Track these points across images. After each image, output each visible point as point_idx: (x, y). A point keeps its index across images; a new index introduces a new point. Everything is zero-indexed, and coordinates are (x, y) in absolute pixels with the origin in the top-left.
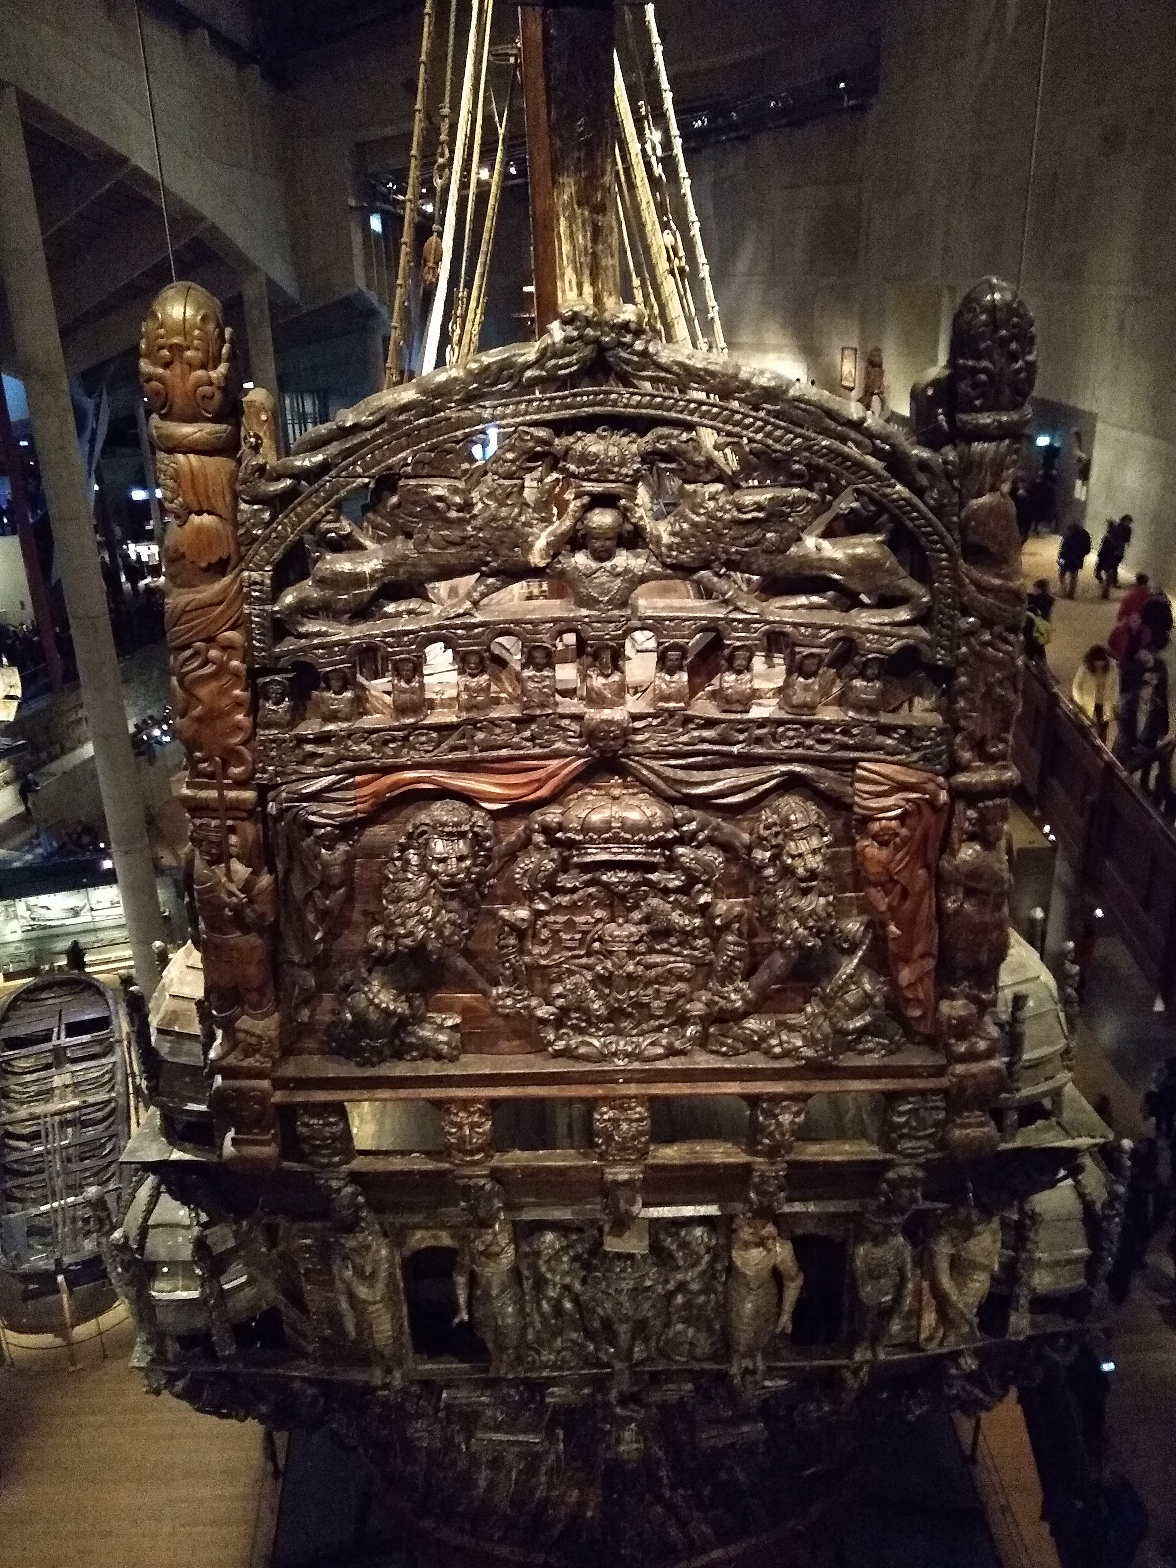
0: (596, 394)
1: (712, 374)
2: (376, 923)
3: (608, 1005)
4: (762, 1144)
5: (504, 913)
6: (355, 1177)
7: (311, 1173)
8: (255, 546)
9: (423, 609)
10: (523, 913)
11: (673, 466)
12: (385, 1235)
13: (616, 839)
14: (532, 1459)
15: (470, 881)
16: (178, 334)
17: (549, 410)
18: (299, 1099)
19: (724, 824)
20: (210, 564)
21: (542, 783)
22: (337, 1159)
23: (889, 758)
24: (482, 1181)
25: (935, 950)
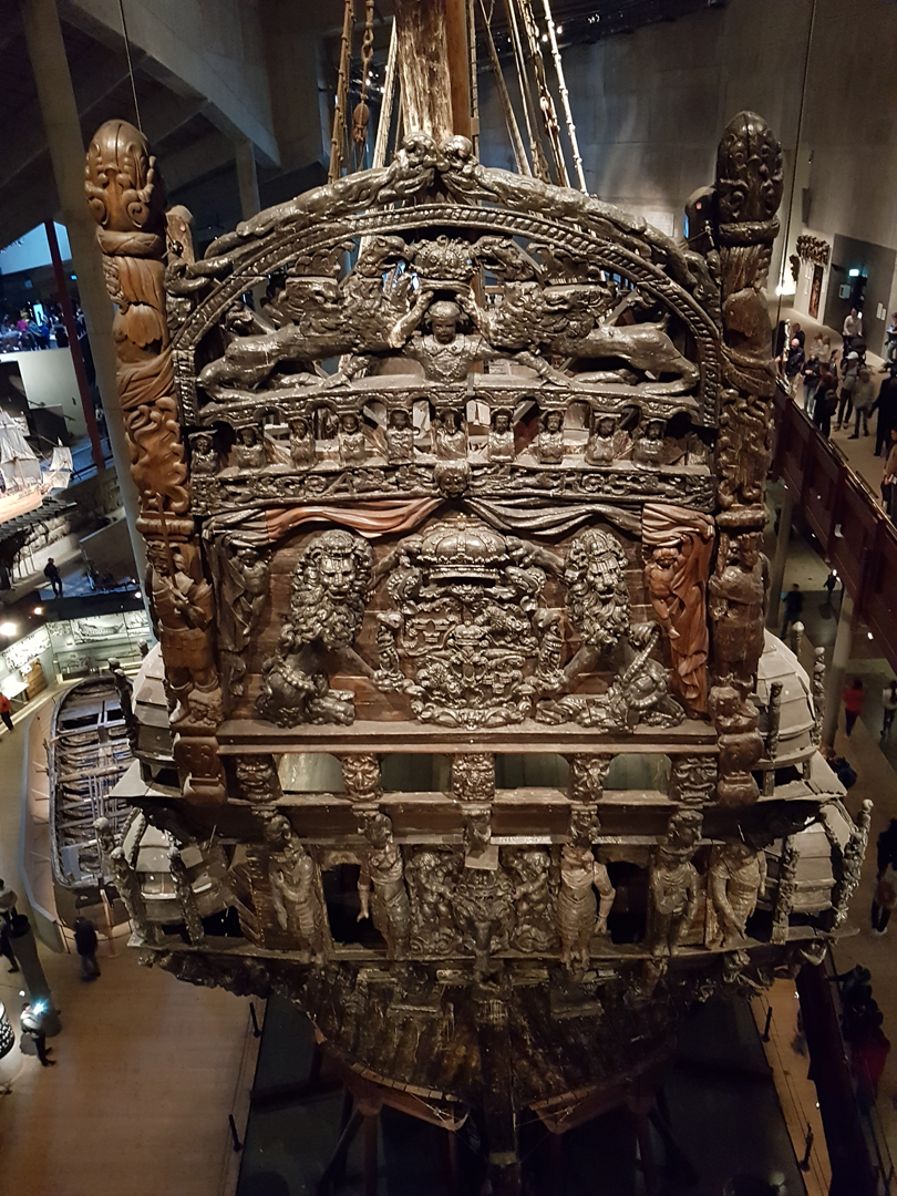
0: (435, 209)
1: (525, 193)
2: (288, 622)
3: (461, 687)
4: (578, 791)
5: (381, 616)
6: (282, 810)
7: (249, 806)
8: (181, 330)
9: (310, 381)
10: (395, 616)
11: (497, 267)
12: (308, 854)
13: (462, 561)
14: (431, 1024)
15: (354, 591)
16: (112, 161)
17: (399, 223)
18: (237, 751)
19: (545, 551)
20: (147, 345)
21: (405, 517)
22: (268, 796)
23: (669, 501)
24: (373, 813)
25: (706, 649)
